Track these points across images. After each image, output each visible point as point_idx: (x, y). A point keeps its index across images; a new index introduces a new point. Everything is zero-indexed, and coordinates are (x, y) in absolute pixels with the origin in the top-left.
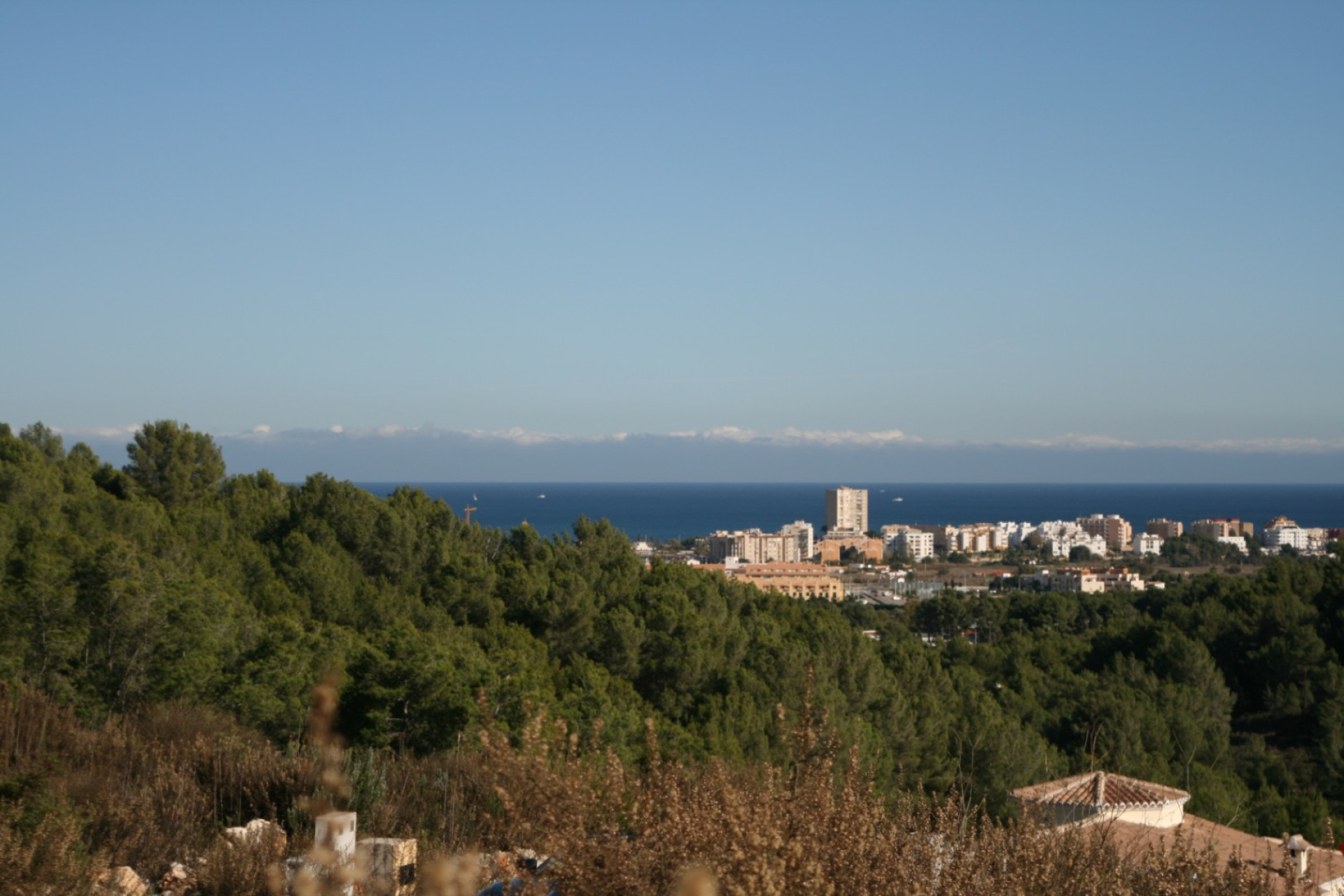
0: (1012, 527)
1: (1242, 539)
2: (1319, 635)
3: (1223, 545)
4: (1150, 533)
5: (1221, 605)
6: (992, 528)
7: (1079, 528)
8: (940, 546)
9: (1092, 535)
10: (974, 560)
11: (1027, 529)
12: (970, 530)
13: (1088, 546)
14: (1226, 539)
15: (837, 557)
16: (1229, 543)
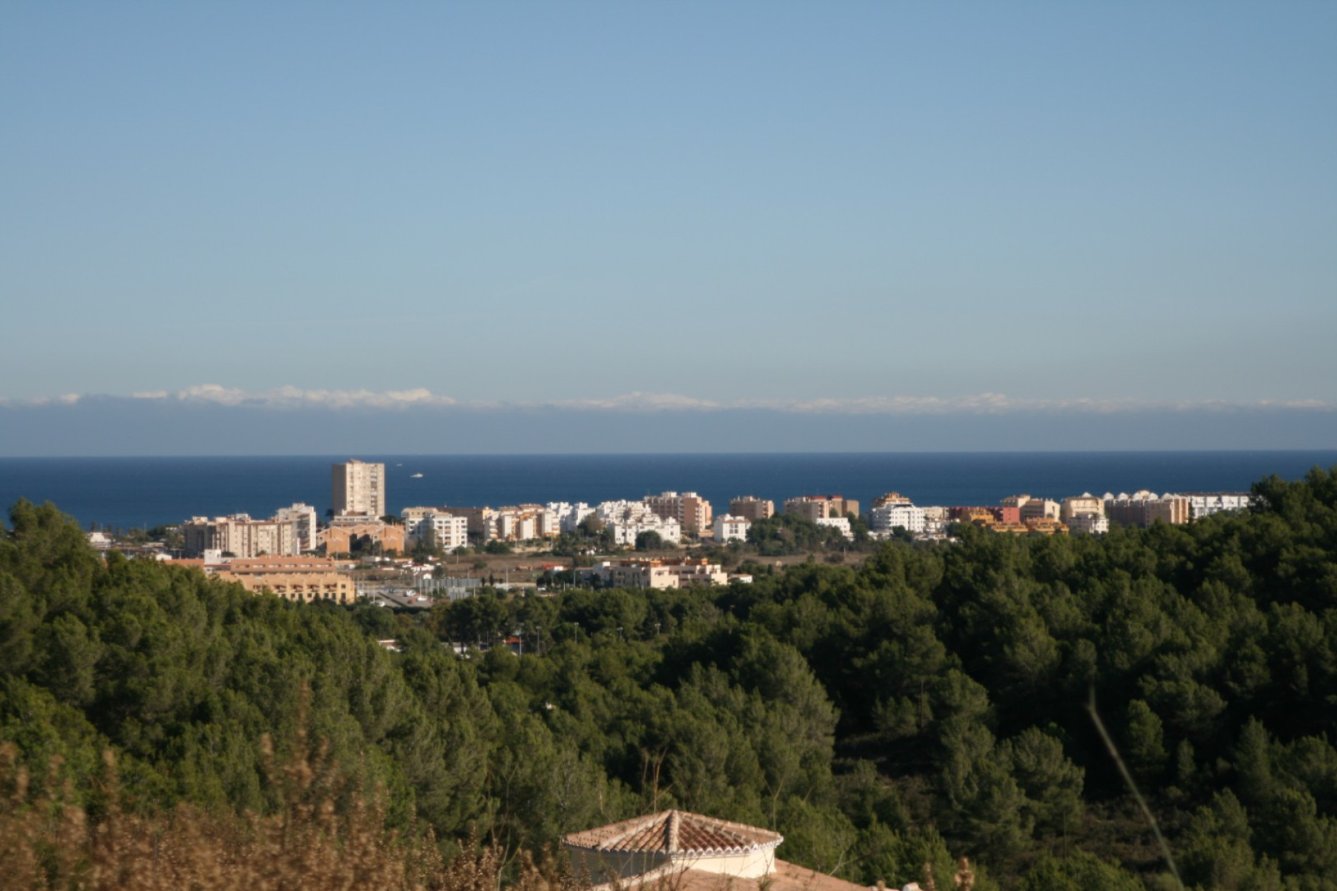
0: (565, 509)
1: (846, 520)
2: (938, 638)
3: (823, 529)
4: (733, 515)
5: (821, 603)
6: (541, 510)
7: (648, 509)
8: (475, 533)
9: (664, 518)
10: (517, 550)
11: (583, 511)
12: (513, 512)
13: (659, 531)
14: (826, 521)
15: (346, 548)
16: (830, 526)
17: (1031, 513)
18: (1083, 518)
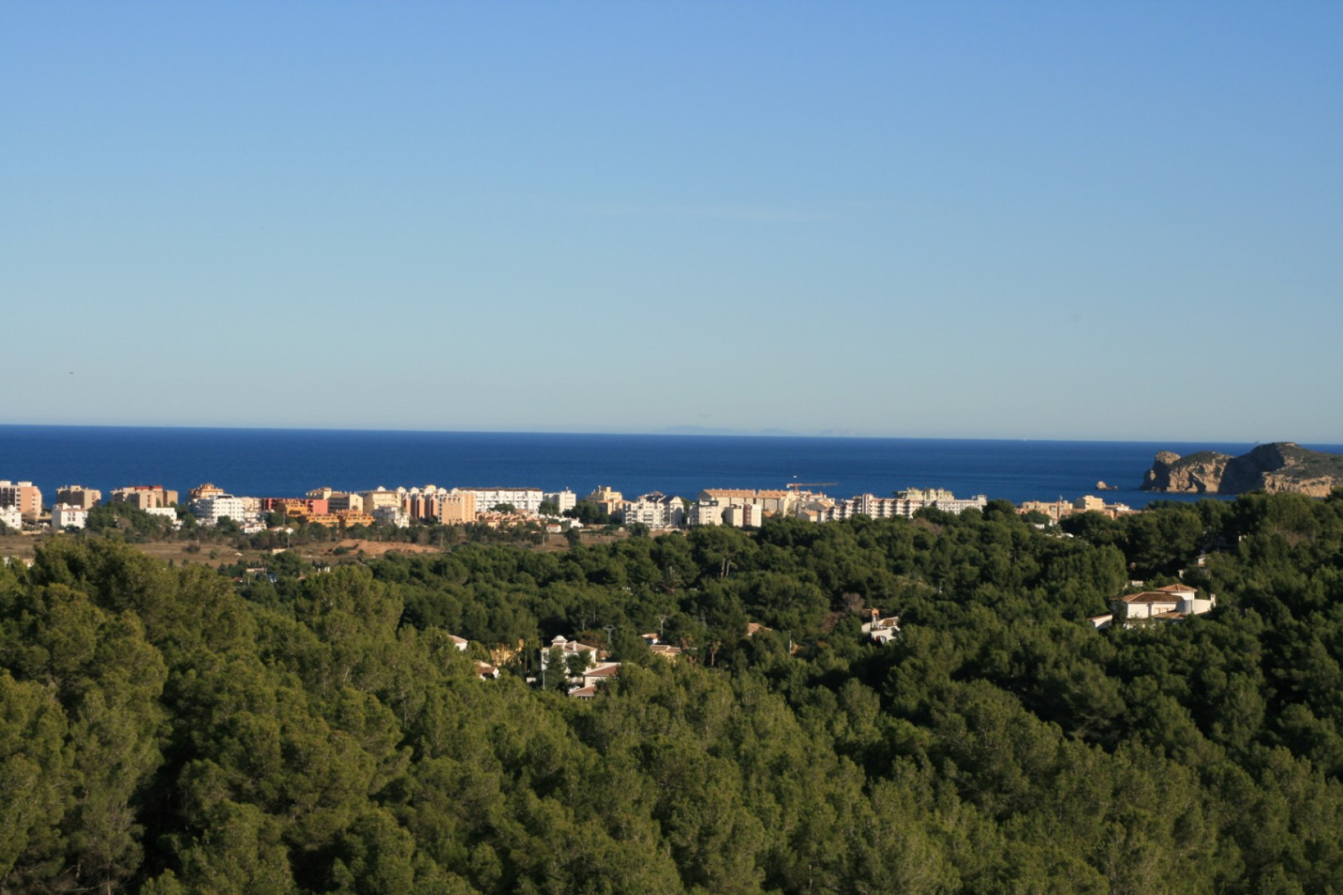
4: (70, 504)
17: (337, 505)
18: (386, 511)
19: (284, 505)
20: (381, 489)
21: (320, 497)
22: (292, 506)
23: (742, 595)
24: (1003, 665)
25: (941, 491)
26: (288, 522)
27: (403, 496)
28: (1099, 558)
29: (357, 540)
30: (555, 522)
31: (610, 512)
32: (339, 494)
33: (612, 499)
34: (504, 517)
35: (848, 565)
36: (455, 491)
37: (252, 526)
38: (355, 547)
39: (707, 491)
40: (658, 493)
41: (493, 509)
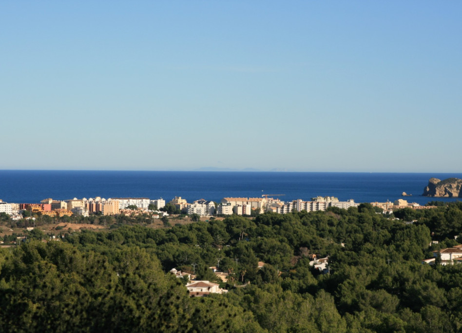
17: (55, 207)
18: (78, 209)
19: (30, 207)
20: (75, 199)
21: (47, 203)
22: (34, 207)
23: (254, 249)
24: (389, 283)
25: (332, 198)
26: (33, 215)
27: (86, 202)
28: (418, 231)
29: (66, 223)
30: (156, 214)
31: (181, 209)
32: (56, 201)
33: (182, 202)
34: (132, 211)
35: (301, 234)
36: (109, 200)
37: (16, 217)
38: (65, 226)
39: (225, 198)
40: (203, 200)
41: (127, 208)
